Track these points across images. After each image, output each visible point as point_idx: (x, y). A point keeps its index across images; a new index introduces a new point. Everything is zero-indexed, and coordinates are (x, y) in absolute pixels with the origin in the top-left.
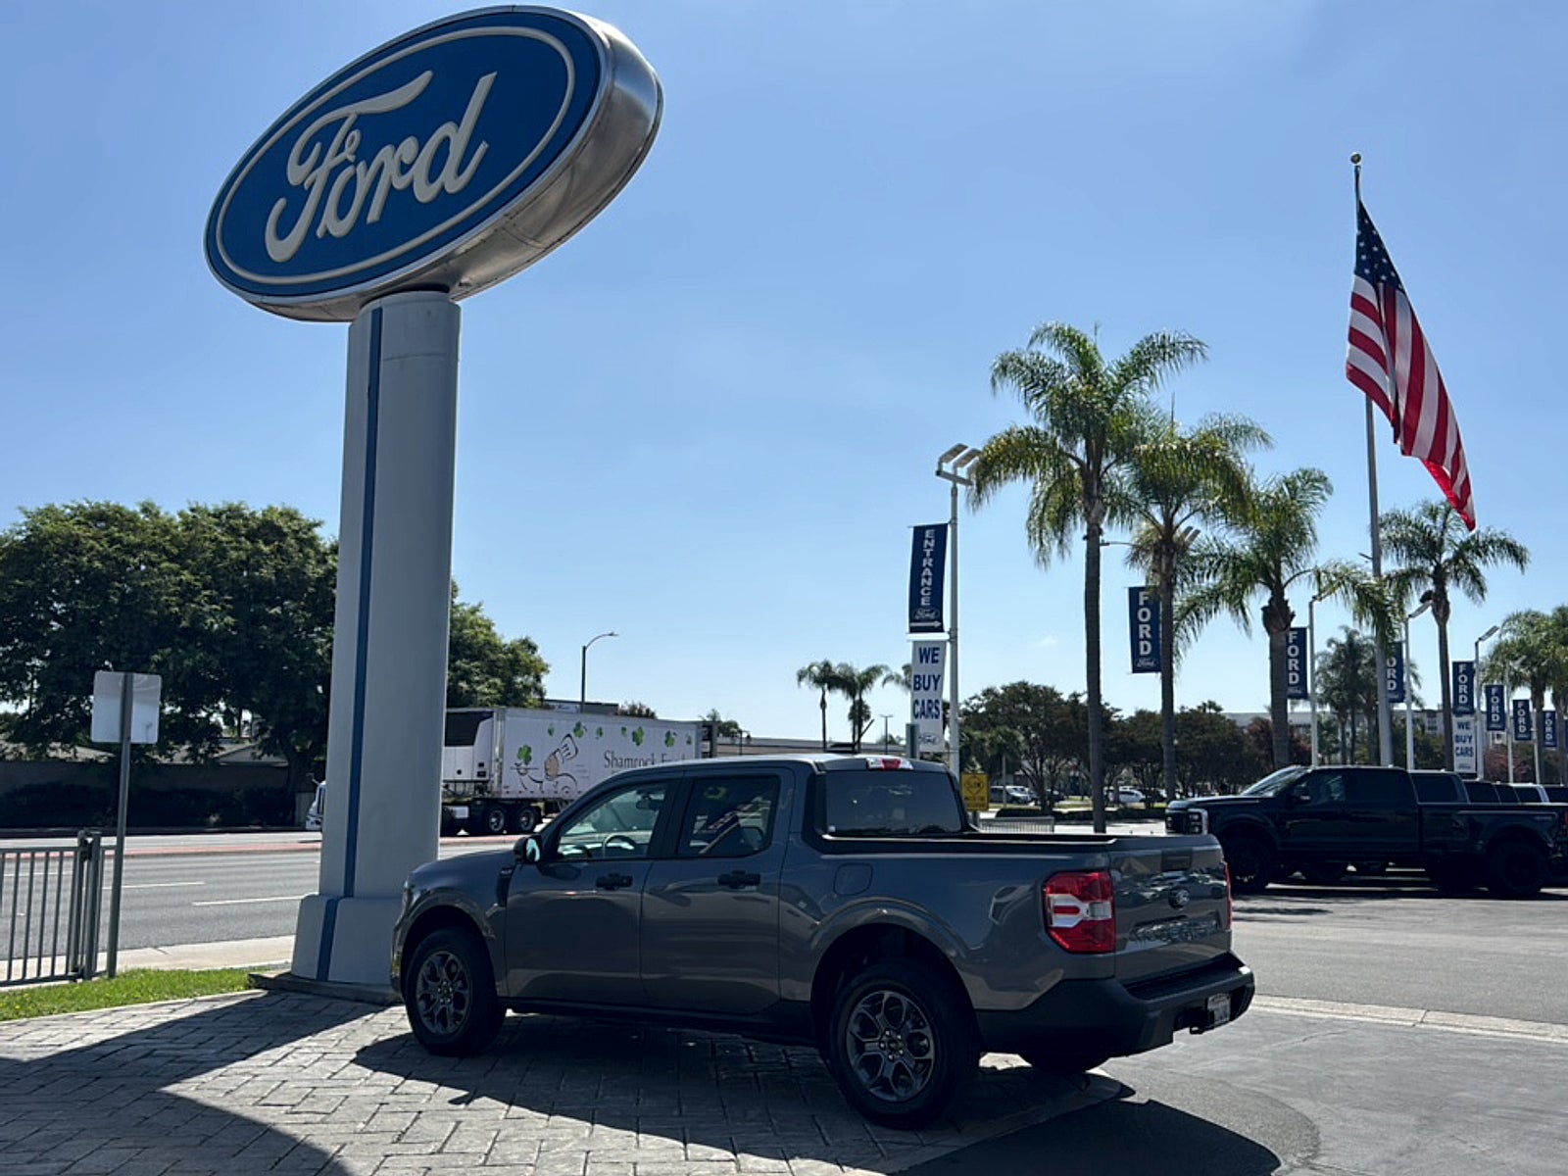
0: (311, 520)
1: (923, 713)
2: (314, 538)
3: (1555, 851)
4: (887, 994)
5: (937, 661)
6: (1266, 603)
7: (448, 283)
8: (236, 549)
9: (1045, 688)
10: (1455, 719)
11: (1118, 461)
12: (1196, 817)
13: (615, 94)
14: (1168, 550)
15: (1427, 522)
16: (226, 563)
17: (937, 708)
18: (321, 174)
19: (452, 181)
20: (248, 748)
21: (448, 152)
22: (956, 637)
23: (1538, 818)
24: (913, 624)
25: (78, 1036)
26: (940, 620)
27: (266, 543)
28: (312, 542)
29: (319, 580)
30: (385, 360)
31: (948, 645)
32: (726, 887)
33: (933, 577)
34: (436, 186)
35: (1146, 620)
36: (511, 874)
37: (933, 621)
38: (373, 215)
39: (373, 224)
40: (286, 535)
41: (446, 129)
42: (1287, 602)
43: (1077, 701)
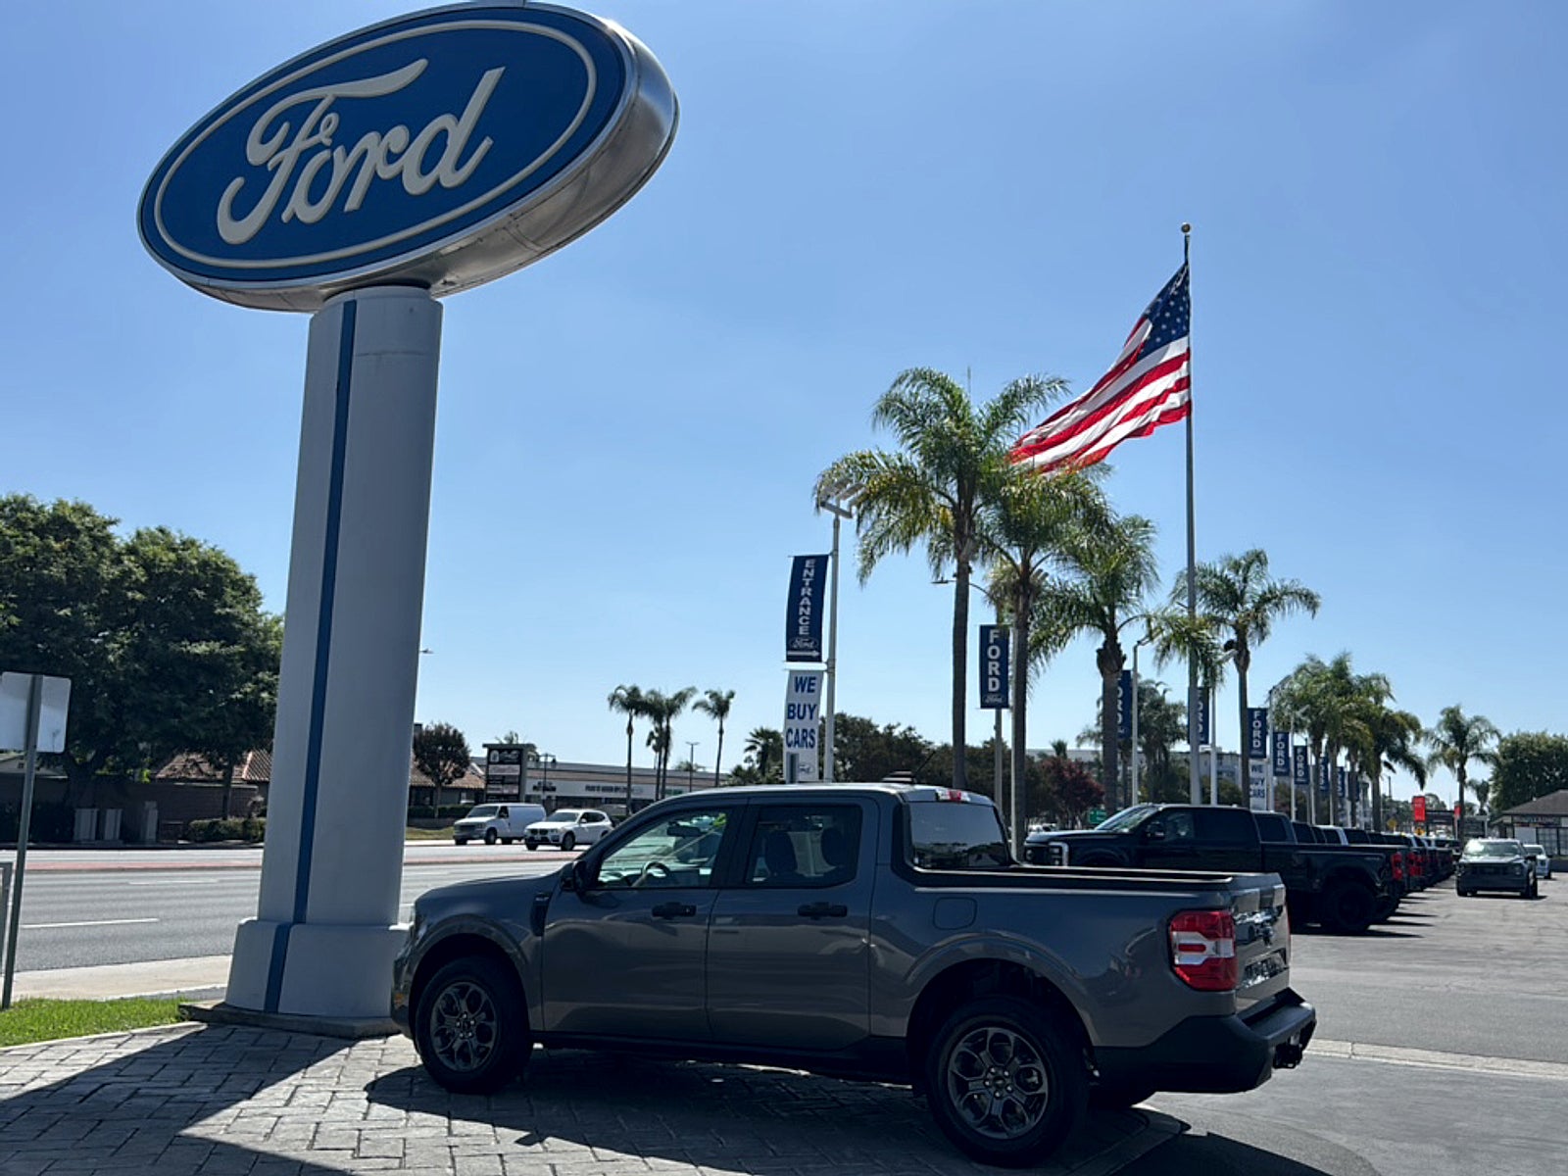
0: (107, 517)
1: (797, 742)
2: (109, 537)
3: (1382, 891)
4: (992, 1031)
5: (813, 691)
6: (1100, 646)
7: (430, 280)
8: (22, 544)
9: (862, 720)
10: (1252, 762)
11: (987, 503)
12: (1056, 851)
13: (638, 104)
14: (1025, 591)
15: (1231, 576)
16: (11, 558)
17: (812, 738)
18: (289, 157)
19: (448, 174)
20: (14, 758)
21: (446, 146)
22: (834, 668)
23: (1368, 859)
24: (791, 653)
25: (36, 1074)
26: (819, 650)
27: (57, 540)
28: (106, 540)
29: (113, 581)
30: (358, 355)
31: (826, 675)
32: (808, 918)
33: (812, 607)
34: (430, 179)
35: (996, 657)
36: (548, 901)
37: (811, 650)
38: (353, 203)
39: (352, 212)
40: (78, 532)
41: (445, 121)
42: (1119, 645)
43: (891, 733)
